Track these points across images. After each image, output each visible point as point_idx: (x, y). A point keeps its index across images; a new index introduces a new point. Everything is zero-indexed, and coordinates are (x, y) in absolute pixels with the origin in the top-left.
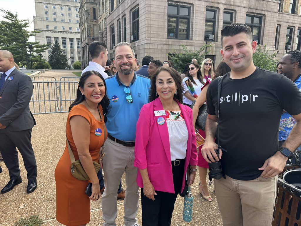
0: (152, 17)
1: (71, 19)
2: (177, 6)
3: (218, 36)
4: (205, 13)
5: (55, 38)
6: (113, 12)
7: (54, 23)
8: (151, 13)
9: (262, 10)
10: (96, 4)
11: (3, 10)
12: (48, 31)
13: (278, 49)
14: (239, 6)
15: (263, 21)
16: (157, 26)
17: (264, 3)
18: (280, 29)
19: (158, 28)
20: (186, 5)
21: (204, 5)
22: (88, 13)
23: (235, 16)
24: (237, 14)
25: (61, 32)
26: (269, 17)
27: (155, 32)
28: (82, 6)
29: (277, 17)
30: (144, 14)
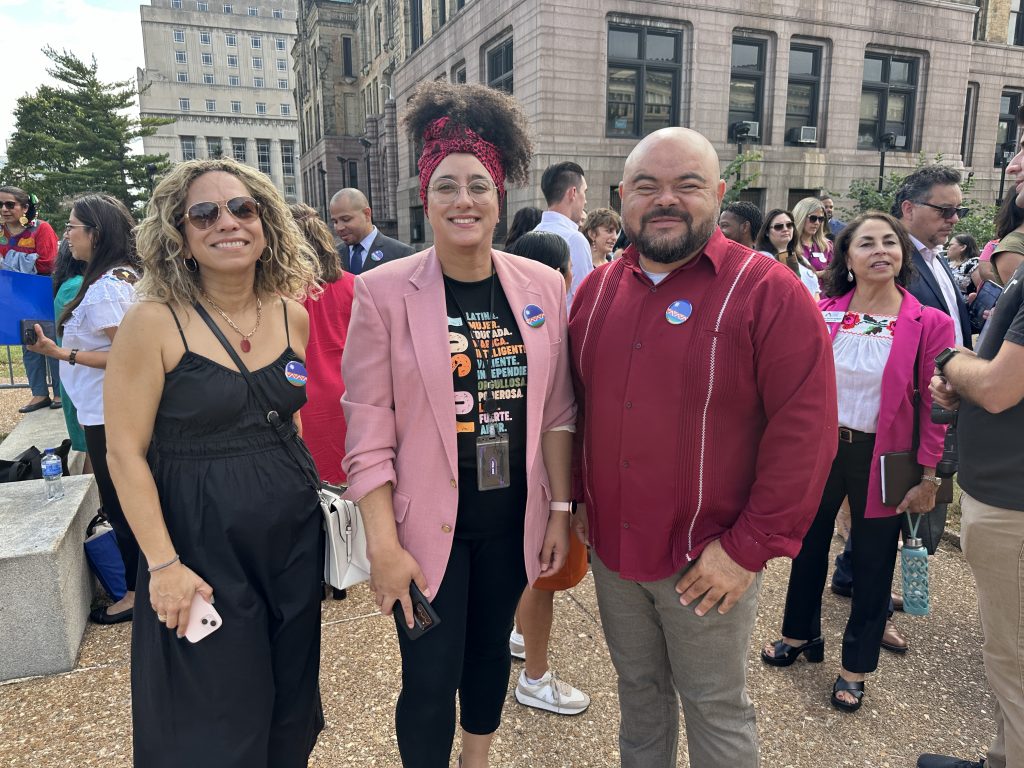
0: (556, 68)
1: (261, 75)
2: (639, 30)
3: (774, 124)
4: (730, 50)
5: (209, 139)
6: (420, 53)
7: (207, 89)
8: (554, 56)
9: (917, 37)
10: (353, 25)
11: (50, 53)
12: (185, 116)
13: (970, 166)
14: (841, 26)
15: (921, 72)
16: (573, 98)
17: (925, 13)
18: (977, 97)
19: (578, 101)
20: (666, 25)
21: (725, 24)
22: (326, 54)
23: (830, 57)
24: (837, 52)
25: (229, 119)
26: (941, 59)
27: (567, 118)
28: (305, 31)
29: (970, 59)
30: (531, 57)
